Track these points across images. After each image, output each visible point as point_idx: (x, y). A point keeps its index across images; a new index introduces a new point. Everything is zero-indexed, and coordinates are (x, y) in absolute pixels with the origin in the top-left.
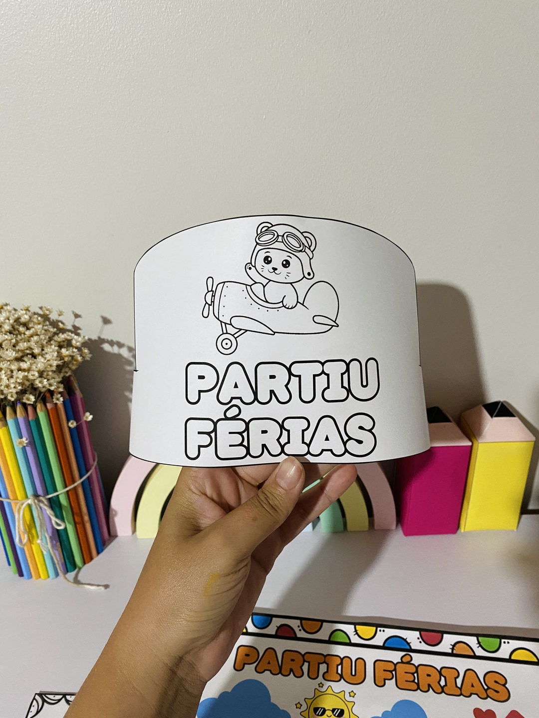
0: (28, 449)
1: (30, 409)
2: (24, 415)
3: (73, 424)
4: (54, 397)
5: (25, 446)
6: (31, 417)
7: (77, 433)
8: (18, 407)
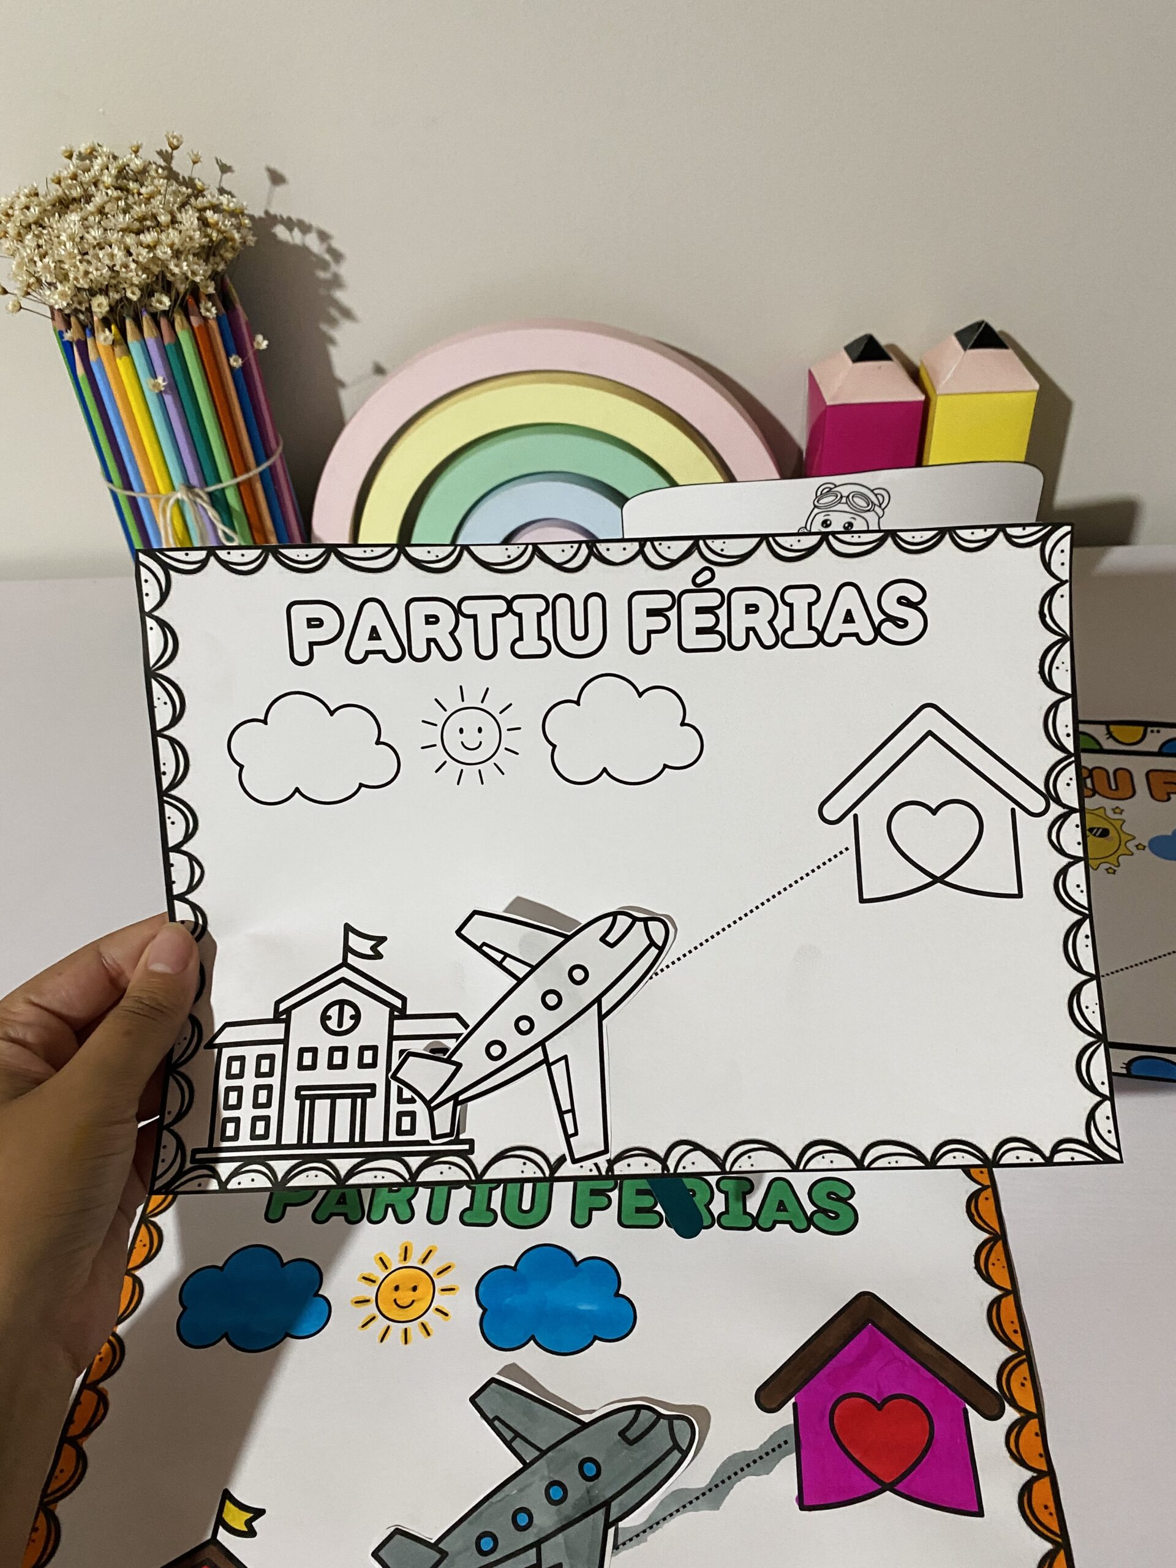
0: (168, 399)
1: (163, 323)
2: (156, 335)
3: (236, 362)
4: (202, 306)
5: (161, 392)
6: (167, 339)
7: (243, 376)
8: (144, 318)
